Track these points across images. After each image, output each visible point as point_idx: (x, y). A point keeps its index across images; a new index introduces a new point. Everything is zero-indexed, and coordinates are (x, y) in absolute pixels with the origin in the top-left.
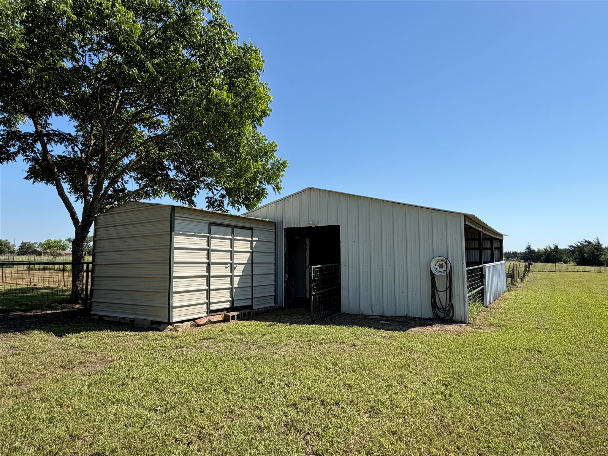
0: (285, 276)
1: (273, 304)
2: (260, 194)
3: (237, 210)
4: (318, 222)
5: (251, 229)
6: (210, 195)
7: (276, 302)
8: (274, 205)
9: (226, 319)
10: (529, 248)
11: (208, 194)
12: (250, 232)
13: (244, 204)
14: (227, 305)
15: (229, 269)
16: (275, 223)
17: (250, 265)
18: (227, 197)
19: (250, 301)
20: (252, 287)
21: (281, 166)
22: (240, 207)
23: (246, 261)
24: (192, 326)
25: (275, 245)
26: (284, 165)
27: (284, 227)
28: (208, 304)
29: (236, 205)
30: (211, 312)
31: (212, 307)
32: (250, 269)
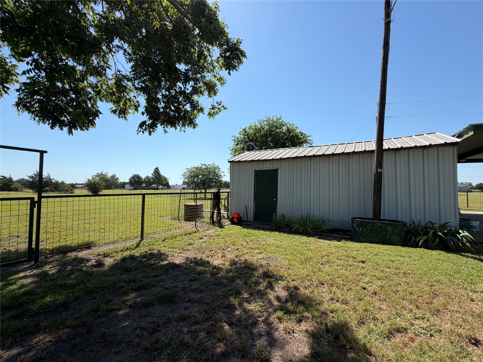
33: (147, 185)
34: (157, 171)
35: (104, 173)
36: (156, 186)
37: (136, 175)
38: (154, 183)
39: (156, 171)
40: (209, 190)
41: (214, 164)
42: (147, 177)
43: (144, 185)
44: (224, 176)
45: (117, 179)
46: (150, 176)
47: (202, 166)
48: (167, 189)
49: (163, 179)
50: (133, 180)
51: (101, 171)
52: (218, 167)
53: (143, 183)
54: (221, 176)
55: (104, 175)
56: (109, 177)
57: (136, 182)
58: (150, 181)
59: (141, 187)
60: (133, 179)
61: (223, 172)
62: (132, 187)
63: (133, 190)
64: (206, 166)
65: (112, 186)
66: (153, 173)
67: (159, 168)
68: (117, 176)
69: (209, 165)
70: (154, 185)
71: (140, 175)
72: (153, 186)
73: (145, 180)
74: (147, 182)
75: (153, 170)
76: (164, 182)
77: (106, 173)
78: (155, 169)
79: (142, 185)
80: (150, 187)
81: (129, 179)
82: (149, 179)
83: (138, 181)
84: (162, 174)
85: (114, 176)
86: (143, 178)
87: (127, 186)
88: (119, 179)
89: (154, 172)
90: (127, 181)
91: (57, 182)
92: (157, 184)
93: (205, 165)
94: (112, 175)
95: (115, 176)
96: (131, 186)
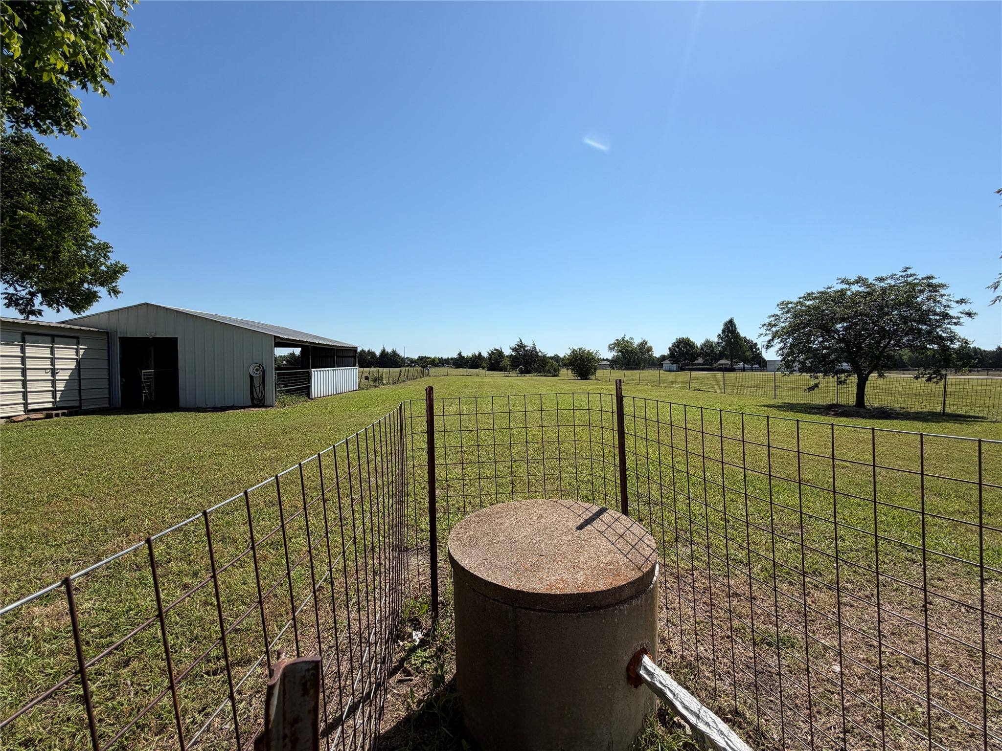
0: (121, 381)
1: (108, 405)
2: (91, 297)
3: (55, 311)
4: (156, 334)
5: (77, 338)
6: (11, 290)
7: (110, 403)
8: (106, 314)
9: (49, 416)
10: (460, 354)
11: (6, 289)
12: (75, 341)
13: (67, 306)
14: (50, 405)
15: (50, 374)
16: (108, 333)
17: (76, 371)
18: (39, 295)
19: (78, 402)
20: (80, 390)
21: (117, 271)
22: (60, 308)
23: (74, 367)
24: (7, 422)
25: (109, 352)
26: (124, 269)
27: (119, 336)
28: (26, 405)
29: (55, 305)
30: (27, 411)
31: (30, 407)
32: (76, 374)
33: (707, 360)
34: (730, 328)
35: (627, 338)
36: (729, 363)
37: (683, 339)
38: (722, 356)
39: (728, 328)
40: (881, 376)
41: (909, 272)
42: (708, 344)
43: (700, 361)
44: (965, 319)
45: (650, 349)
46: (715, 339)
47: (845, 286)
48: (756, 370)
49: (746, 347)
50: (677, 349)
51: (623, 336)
52: (934, 281)
53: (698, 356)
54: (945, 316)
55: (627, 342)
56: (635, 346)
57: (682, 355)
58: (712, 351)
59: (693, 365)
60: (678, 347)
61: (962, 301)
62: (675, 365)
63: (677, 371)
64: (869, 286)
65: (640, 364)
66: (720, 332)
67: (735, 321)
68: (649, 344)
69: (882, 280)
70: (724, 361)
71: (692, 339)
72: (720, 362)
73: (702, 349)
74: (707, 354)
75: (722, 327)
76: (748, 353)
77: (631, 338)
78: (726, 325)
79: (696, 362)
80: (715, 365)
81: (670, 349)
82: (712, 346)
83: (687, 353)
84: (742, 335)
85: (643, 344)
86: (699, 346)
87: (667, 364)
88: (653, 350)
89: (724, 331)
90: (666, 352)
91: (544, 356)
92: (732, 357)
93: (859, 281)
94: (640, 341)
95: (646, 344)
96: (672, 364)
